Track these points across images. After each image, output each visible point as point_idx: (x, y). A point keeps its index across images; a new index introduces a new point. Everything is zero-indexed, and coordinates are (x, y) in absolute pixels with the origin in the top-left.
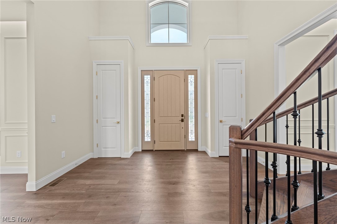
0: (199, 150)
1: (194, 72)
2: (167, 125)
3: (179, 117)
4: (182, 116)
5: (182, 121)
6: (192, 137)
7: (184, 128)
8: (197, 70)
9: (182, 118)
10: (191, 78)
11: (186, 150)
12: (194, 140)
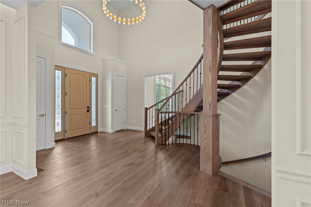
0: (98, 132)
1: (96, 76)
2: (76, 115)
3: (85, 108)
4: (88, 107)
5: (88, 111)
6: (94, 124)
7: (89, 117)
8: (98, 74)
9: (88, 109)
10: (94, 79)
11: (90, 133)
12: (95, 125)
